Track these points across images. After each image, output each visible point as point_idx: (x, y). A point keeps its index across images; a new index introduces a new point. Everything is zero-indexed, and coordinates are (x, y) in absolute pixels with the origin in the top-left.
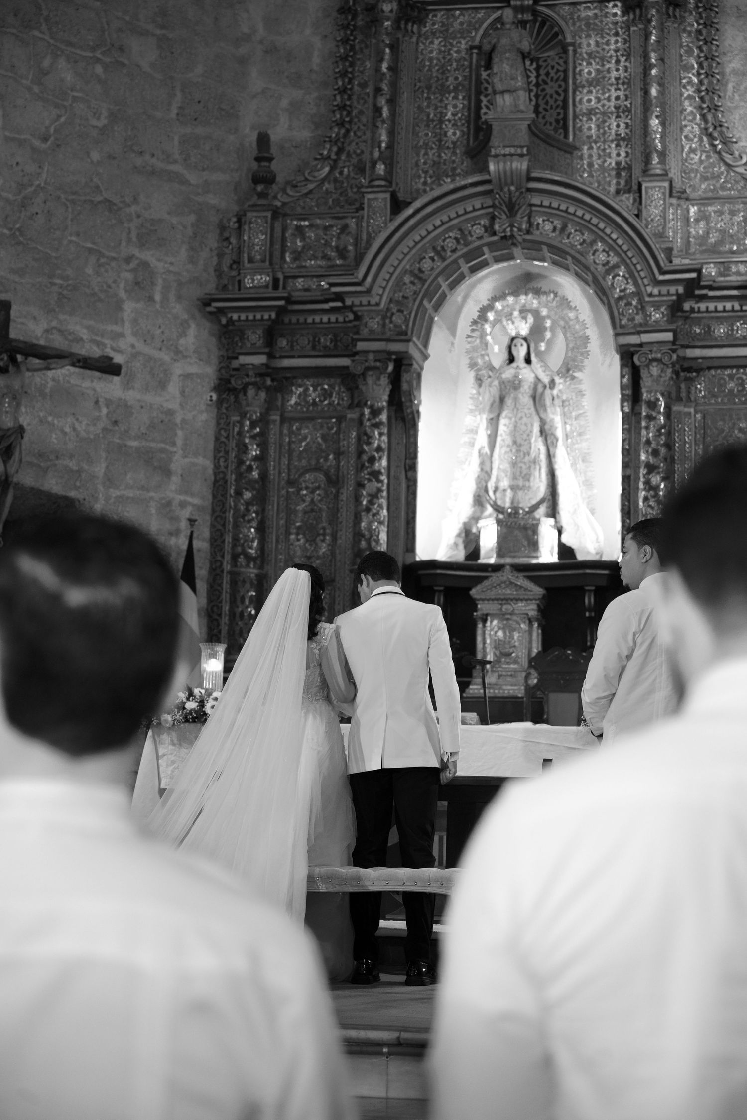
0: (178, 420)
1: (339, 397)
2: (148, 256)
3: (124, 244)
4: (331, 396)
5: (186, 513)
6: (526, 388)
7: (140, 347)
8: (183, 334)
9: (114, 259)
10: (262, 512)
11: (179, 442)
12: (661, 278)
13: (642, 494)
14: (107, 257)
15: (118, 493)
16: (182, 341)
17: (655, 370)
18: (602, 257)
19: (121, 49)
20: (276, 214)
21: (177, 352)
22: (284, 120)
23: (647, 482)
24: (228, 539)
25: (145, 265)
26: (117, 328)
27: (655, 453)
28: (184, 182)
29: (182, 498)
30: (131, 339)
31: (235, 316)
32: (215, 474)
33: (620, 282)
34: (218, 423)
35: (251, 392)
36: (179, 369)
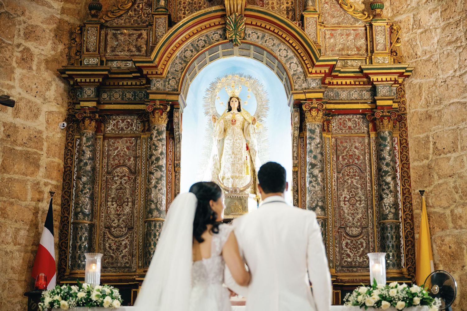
0: (44, 137)
1: (136, 126)
2: (30, 45)
3: (16, 37)
4: (132, 125)
5: (47, 189)
6: (238, 124)
7: (24, 94)
8: (48, 89)
9: (10, 44)
10: (92, 189)
11: (45, 149)
12: (317, 64)
13: (308, 180)
14: (6, 43)
15: (9, 176)
16: (48, 93)
17: (314, 113)
18: (285, 53)
20: (102, 26)
21: (45, 99)
23: (311, 173)
24: (73, 204)
25: (27, 50)
26: (11, 83)
27: (315, 157)
28: (50, 7)
29: (46, 180)
30: (19, 90)
31: (79, 80)
32: (65, 168)
33: (294, 66)
34: (67, 139)
35: (87, 122)
36: (45, 108)
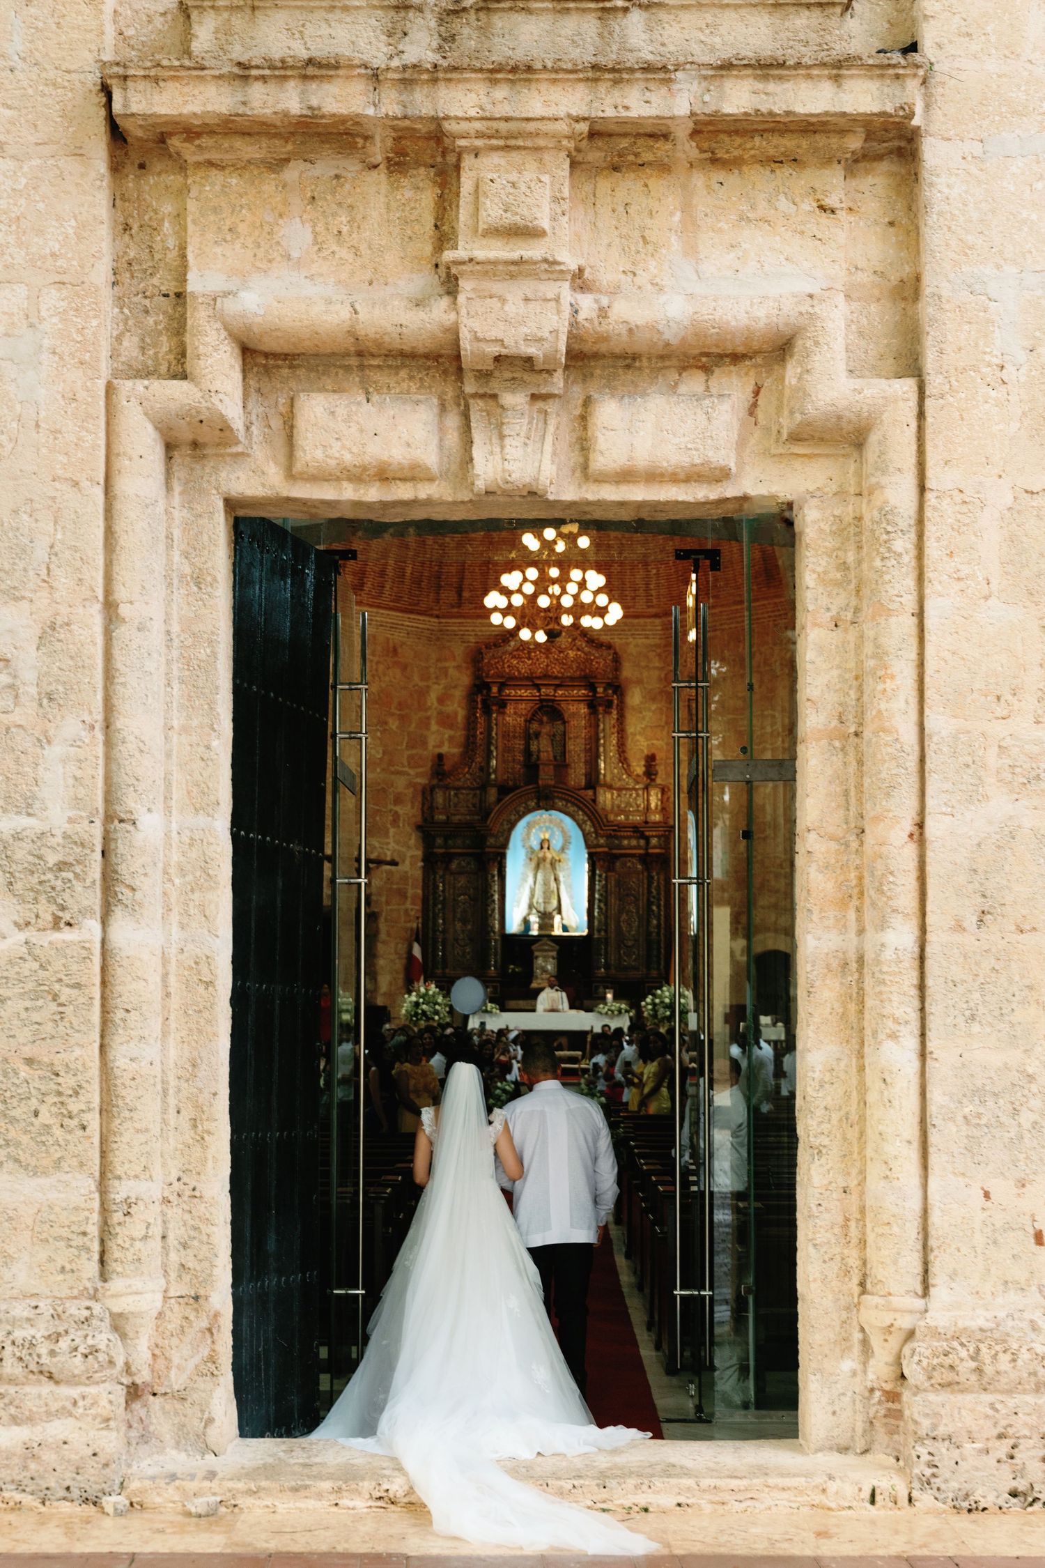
0: (410, 877)
1: (475, 867)
2: (398, 808)
3: (389, 805)
5: (413, 913)
6: (548, 860)
7: (397, 847)
10: (444, 913)
11: (410, 884)
12: (604, 828)
14: (384, 812)
15: (390, 908)
17: (601, 862)
19: (386, 723)
20: (447, 788)
21: (410, 847)
22: (446, 744)
23: (598, 906)
24: (431, 924)
25: (396, 812)
26: (388, 840)
28: (409, 774)
29: (413, 907)
30: (392, 844)
31: (432, 832)
32: (424, 897)
33: (588, 827)
34: (425, 876)
35: (439, 862)
36: (409, 854)
